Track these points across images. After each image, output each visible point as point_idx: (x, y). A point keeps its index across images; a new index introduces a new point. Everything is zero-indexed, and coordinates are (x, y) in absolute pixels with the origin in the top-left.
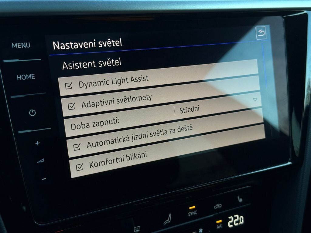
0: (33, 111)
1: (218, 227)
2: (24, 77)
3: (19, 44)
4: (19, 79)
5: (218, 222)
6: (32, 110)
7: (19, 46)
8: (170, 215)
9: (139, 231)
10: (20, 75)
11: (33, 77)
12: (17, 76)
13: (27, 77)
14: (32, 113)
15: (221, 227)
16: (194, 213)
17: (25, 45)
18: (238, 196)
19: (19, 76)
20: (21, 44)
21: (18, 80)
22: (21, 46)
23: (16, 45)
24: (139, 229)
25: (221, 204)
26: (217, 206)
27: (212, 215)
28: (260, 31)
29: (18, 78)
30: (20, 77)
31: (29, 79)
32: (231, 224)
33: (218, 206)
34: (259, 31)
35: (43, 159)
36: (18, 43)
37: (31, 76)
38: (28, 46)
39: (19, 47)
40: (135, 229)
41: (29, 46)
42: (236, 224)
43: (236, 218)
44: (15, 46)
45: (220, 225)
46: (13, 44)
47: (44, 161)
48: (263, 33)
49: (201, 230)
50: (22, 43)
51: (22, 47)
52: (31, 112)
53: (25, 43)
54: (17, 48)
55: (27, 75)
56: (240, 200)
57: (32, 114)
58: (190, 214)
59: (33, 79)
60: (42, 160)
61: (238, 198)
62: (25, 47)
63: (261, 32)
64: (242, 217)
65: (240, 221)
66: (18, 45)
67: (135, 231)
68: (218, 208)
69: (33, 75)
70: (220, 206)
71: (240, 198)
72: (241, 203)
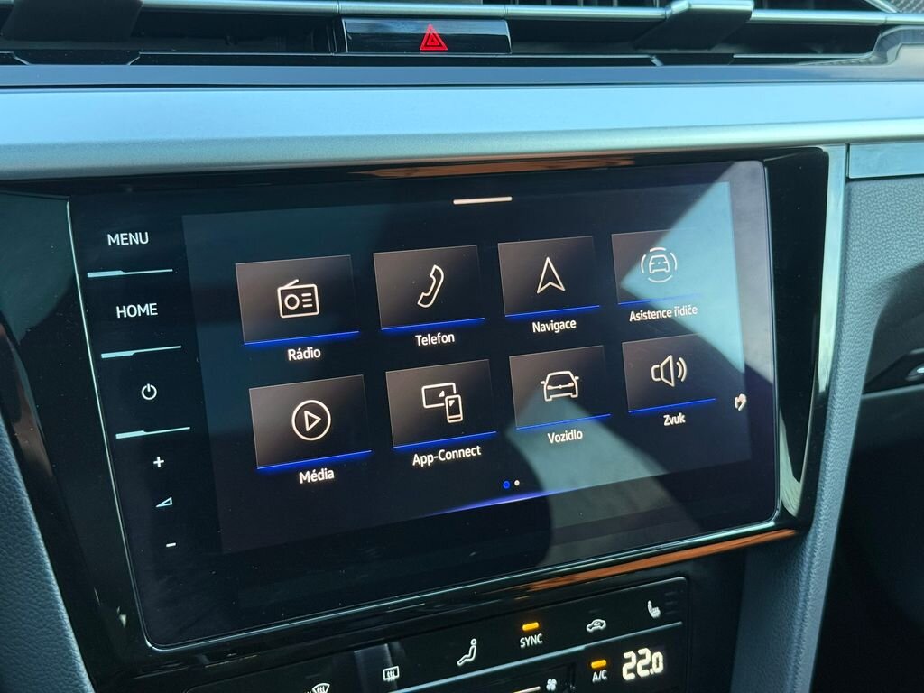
0: (151, 389)
1: (595, 678)
2: (132, 311)
3: (124, 237)
4: (122, 314)
5: (595, 665)
6: (149, 385)
7: (125, 241)
9: (396, 679)
10: (124, 307)
11: (154, 312)
12: (118, 308)
13: (139, 310)
14: (149, 391)
15: (605, 678)
16: (536, 640)
17: (137, 239)
18: (649, 602)
19: (121, 309)
20: (128, 236)
21: (119, 316)
22: (128, 241)
23: (117, 239)
24: (396, 674)
25: (604, 622)
26: (593, 626)
27: (581, 648)
29: (119, 312)
30: (124, 311)
31: (144, 315)
32: (630, 671)
33: (597, 625)
35: (170, 499)
36: (122, 235)
37: (149, 309)
38: (144, 240)
39: (123, 244)
40: (386, 673)
41: (147, 241)
42: (643, 673)
43: (643, 657)
44: (114, 241)
45: (602, 673)
46: (109, 236)
47: (171, 503)
49: (552, 684)
50: (131, 235)
51: (131, 243)
52: (146, 389)
53: (137, 234)
54: (119, 244)
55: (139, 306)
56: (655, 613)
57: (149, 394)
58: (524, 642)
59: (152, 314)
60: (169, 502)
61: (650, 606)
62: (137, 243)
64: (659, 655)
65: (654, 665)
66: (122, 239)
67: (385, 679)
68: (598, 631)
69: (153, 307)
70: (602, 624)
71: (654, 606)
72: (656, 619)
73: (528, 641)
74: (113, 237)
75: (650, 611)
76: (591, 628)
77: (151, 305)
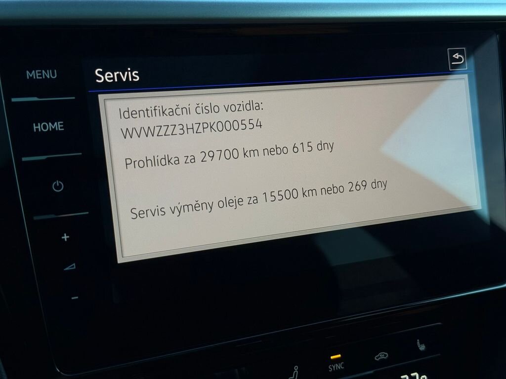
0: (59, 184)
2: (45, 127)
3: (38, 73)
4: (37, 129)
6: (57, 181)
7: (39, 76)
8: (296, 368)
10: (39, 124)
11: (61, 128)
12: (34, 125)
13: (50, 126)
14: (58, 186)
16: (339, 366)
17: (48, 74)
18: (418, 340)
19: (37, 125)
20: (41, 72)
21: (35, 131)
22: (42, 76)
23: (33, 74)
26: (380, 357)
27: (372, 372)
28: (456, 56)
29: (35, 127)
30: (39, 127)
31: (54, 130)
33: (382, 356)
34: (454, 56)
35: (74, 264)
36: (37, 71)
37: (58, 126)
38: (53, 75)
39: (38, 78)
41: (56, 76)
43: (414, 378)
44: (31, 76)
46: (28, 72)
47: (75, 268)
48: (460, 59)
50: (43, 71)
51: (44, 77)
52: (56, 184)
53: (48, 71)
54: (34, 78)
55: (50, 124)
56: (422, 348)
57: (58, 188)
58: (332, 368)
59: (60, 129)
60: (72, 267)
61: (418, 343)
62: (48, 77)
63: (457, 58)
64: (425, 377)
66: (37, 74)
68: (383, 360)
69: (60, 124)
70: (385, 355)
71: (421, 344)
72: (423, 352)
73: (334, 367)
74: (31, 73)
75: (419, 347)
76: (378, 358)
77: (59, 123)
